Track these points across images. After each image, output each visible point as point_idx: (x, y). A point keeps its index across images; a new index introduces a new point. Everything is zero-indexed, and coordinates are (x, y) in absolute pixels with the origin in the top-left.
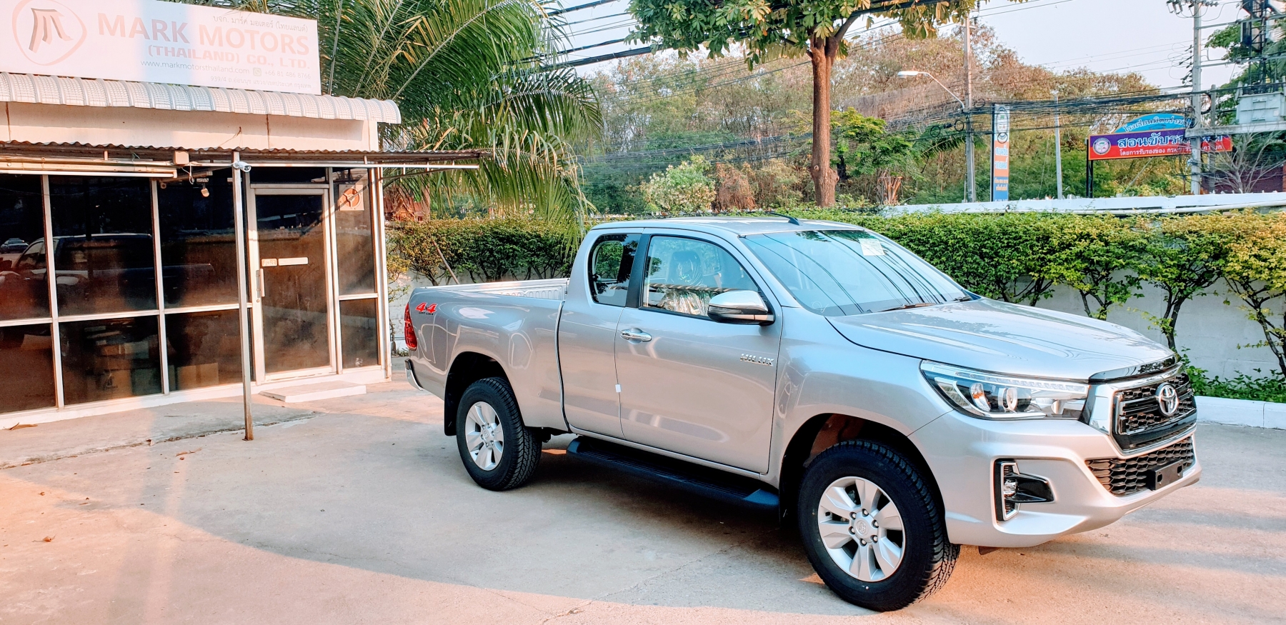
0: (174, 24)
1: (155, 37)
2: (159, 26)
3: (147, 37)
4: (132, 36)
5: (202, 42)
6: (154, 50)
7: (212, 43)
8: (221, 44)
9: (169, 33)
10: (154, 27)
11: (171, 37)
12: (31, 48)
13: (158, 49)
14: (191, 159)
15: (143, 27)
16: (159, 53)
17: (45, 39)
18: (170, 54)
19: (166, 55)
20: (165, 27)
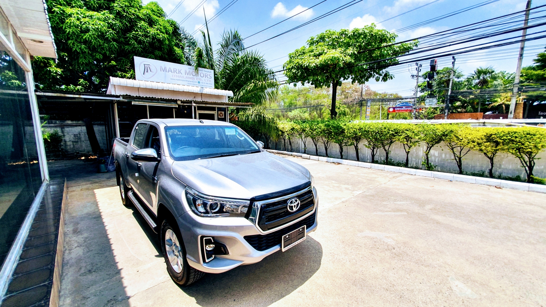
0: (179, 70)
2: (175, 70)
6: (174, 76)
7: (188, 75)
8: (190, 75)
9: (177, 72)
12: (144, 74)
14: (181, 103)
15: (171, 70)
17: (147, 72)
19: (177, 77)
20: (176, 70)
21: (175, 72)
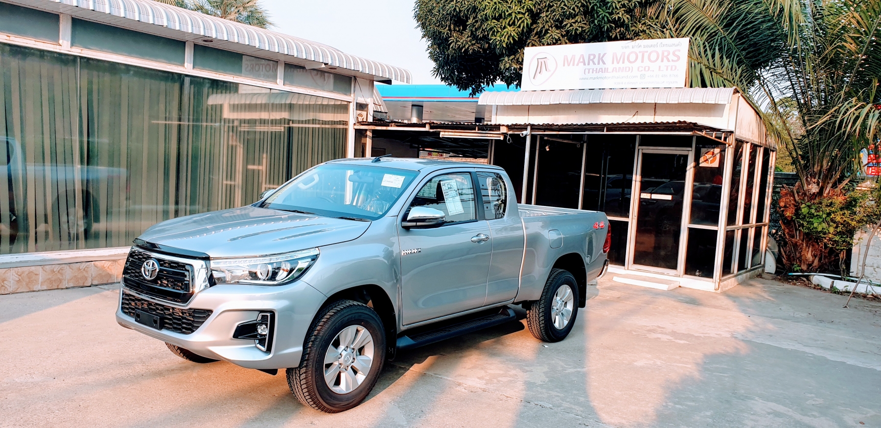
0: (600, 54)
1: (589, 64)
2: (592, 57)
3: (585, 64)
4: (578, 65)
5: (613, 63)
6: (587, 71)
7: (618, 63)
8: (623, 62)
9: (596, 61)
10: (589, 57)
11: (596, 63)
12: (534, 78)
13: (589, 70)
14: (507, 130)
15: (584, 59)
16: (589, 73)
17: (540, 73)
18: (595, 72)
19: (593, 73)
20: (595, 57)
21: (591, 62)
